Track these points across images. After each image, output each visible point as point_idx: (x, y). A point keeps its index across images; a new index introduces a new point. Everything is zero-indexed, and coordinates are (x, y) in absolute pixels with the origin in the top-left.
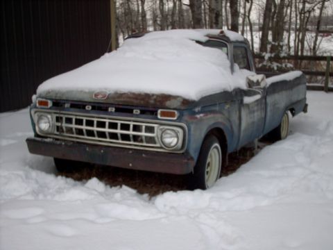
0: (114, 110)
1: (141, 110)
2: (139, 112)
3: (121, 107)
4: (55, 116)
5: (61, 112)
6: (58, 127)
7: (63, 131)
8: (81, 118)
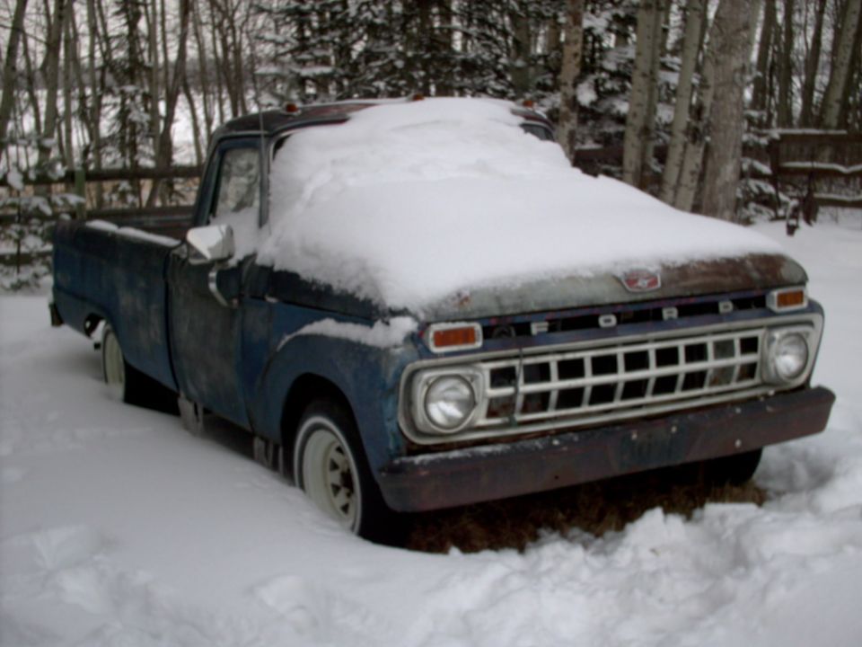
0: (675, 312)
1: (734, 302)
2: (730, 305)
3: (693, 301)
4: (487, 369)
5: (527, 350)
6: (492, 402)
8: (578, 355)
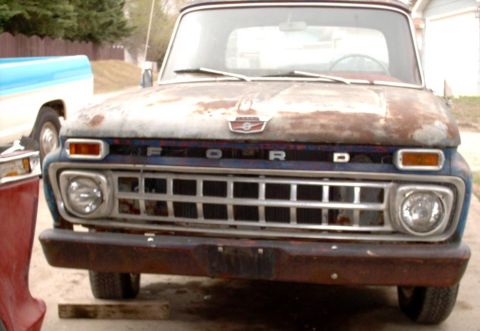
0: (283, 155)
1: (351, 154)
2: (347, 157)
3: (301, 148)
4: (116, 176)
6: (123, 202)
7: (137, 212)
8: (191, 177)
